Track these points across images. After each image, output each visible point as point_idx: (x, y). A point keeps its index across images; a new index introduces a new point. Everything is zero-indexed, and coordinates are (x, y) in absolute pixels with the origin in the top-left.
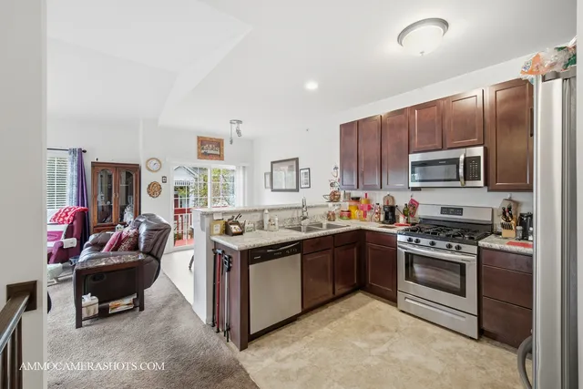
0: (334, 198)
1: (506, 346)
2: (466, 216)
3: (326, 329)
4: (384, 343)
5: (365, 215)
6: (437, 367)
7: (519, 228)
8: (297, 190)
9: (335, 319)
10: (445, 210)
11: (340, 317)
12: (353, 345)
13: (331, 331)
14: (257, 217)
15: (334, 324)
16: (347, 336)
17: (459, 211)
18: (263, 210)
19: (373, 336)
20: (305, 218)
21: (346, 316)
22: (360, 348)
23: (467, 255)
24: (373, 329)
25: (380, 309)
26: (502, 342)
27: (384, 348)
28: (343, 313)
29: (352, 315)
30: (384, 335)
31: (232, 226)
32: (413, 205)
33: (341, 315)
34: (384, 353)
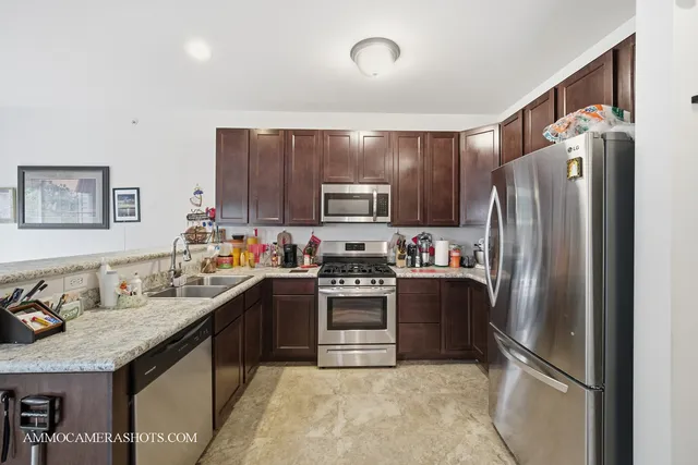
0: (195, 237)
1: (426, 361)
2: (368, 251)
3: (258, 441)
4: (337, 415)
5: (257, 259)
6: (393, 410)
7: (410, 258)
8: (106, 225)
9: (259, 418)
10: (349, 247)
11: (263, 412)
12: (310, 440)
13: (269, 439)
14: (83, 282)
15: (263, 426)
16: (293, 432)
17: (361, 246)
18: (98, 267)
19: (320, 413)
20: (177, 274)
21: (269, 407)
22: (320, 439)
23: (386, 288)
24: (314, 405)
25: (300, 377)
26: (408, 359)
27: (341, 421)
28: (261, 404)
29: (275, 401)
30: (329, 405)
31: (21, 317)
32: (314, 243)
33: (261, 409)
34: (346, 427)
